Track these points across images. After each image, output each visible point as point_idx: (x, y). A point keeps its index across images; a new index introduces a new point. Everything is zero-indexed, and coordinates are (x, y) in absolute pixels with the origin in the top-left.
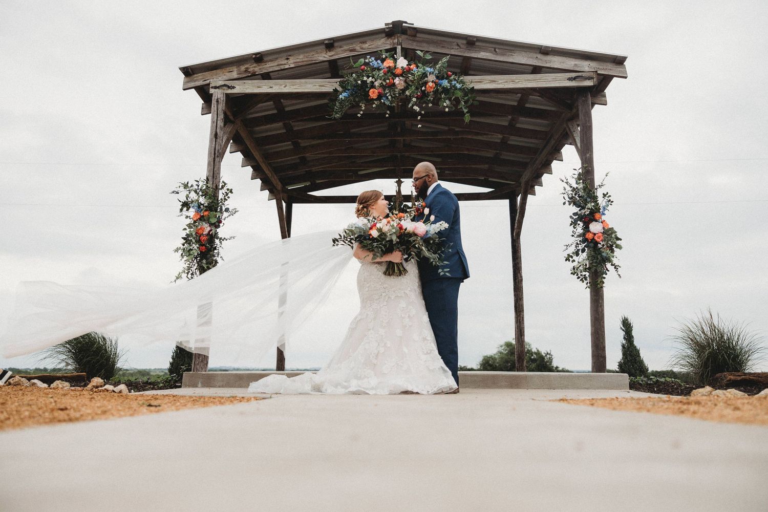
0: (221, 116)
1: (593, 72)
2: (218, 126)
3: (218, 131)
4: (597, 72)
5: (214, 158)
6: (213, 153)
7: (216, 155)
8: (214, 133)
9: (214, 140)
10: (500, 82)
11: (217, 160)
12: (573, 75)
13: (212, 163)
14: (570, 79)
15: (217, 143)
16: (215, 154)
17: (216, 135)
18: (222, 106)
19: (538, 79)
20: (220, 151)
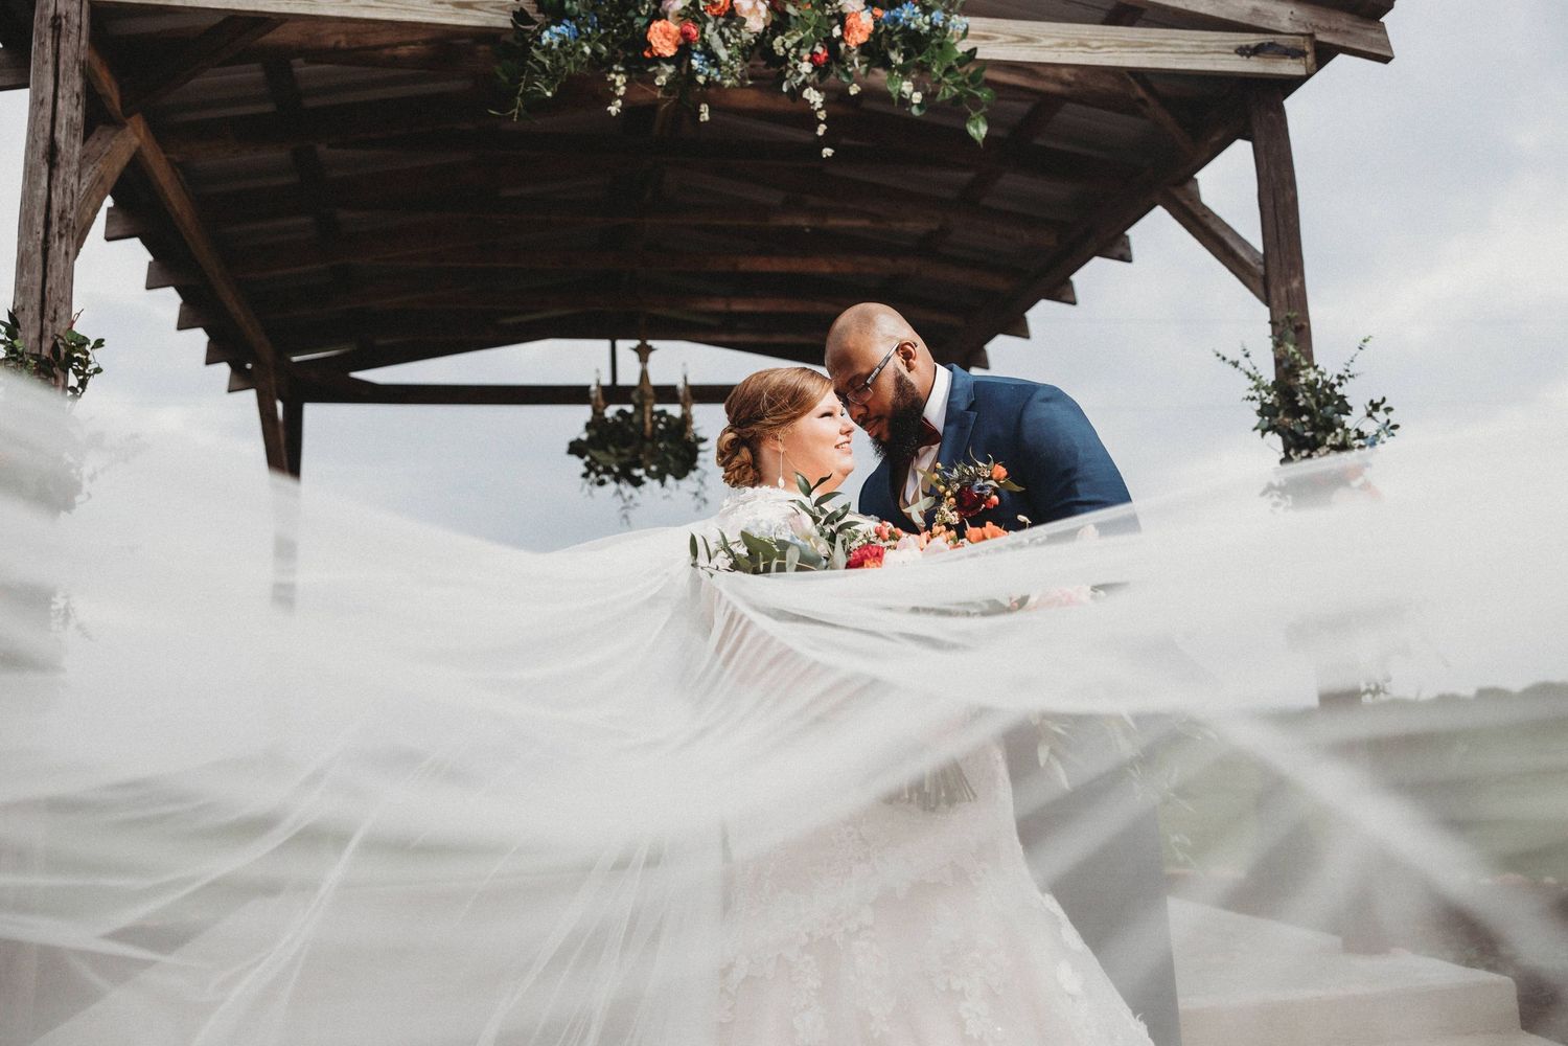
0: (74, 84)
1: (1302, 35)
2: (62, 120)
3: (61, 136)
4: (1312, 35)
5: (46, 241)
6: (39, 219)
7: (55, 229)
8: (42, 145)
9: (45, 170)
10: (1047, 42)
11: (58, 247)
12: (1252, 39)
13: (38, 257)
14: (1243, 51)
15: (58, 183)
16: (47, 224)
17: (52, 154)
18: (75, 46)
19: (1152, 45)
20: (72, 215)
